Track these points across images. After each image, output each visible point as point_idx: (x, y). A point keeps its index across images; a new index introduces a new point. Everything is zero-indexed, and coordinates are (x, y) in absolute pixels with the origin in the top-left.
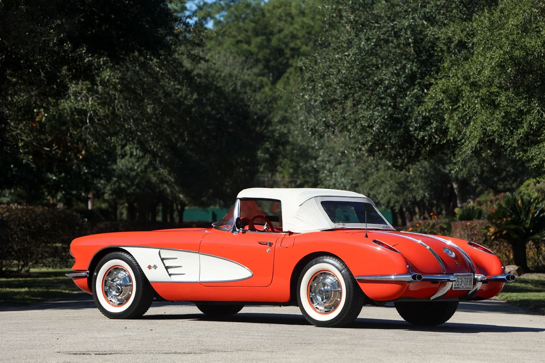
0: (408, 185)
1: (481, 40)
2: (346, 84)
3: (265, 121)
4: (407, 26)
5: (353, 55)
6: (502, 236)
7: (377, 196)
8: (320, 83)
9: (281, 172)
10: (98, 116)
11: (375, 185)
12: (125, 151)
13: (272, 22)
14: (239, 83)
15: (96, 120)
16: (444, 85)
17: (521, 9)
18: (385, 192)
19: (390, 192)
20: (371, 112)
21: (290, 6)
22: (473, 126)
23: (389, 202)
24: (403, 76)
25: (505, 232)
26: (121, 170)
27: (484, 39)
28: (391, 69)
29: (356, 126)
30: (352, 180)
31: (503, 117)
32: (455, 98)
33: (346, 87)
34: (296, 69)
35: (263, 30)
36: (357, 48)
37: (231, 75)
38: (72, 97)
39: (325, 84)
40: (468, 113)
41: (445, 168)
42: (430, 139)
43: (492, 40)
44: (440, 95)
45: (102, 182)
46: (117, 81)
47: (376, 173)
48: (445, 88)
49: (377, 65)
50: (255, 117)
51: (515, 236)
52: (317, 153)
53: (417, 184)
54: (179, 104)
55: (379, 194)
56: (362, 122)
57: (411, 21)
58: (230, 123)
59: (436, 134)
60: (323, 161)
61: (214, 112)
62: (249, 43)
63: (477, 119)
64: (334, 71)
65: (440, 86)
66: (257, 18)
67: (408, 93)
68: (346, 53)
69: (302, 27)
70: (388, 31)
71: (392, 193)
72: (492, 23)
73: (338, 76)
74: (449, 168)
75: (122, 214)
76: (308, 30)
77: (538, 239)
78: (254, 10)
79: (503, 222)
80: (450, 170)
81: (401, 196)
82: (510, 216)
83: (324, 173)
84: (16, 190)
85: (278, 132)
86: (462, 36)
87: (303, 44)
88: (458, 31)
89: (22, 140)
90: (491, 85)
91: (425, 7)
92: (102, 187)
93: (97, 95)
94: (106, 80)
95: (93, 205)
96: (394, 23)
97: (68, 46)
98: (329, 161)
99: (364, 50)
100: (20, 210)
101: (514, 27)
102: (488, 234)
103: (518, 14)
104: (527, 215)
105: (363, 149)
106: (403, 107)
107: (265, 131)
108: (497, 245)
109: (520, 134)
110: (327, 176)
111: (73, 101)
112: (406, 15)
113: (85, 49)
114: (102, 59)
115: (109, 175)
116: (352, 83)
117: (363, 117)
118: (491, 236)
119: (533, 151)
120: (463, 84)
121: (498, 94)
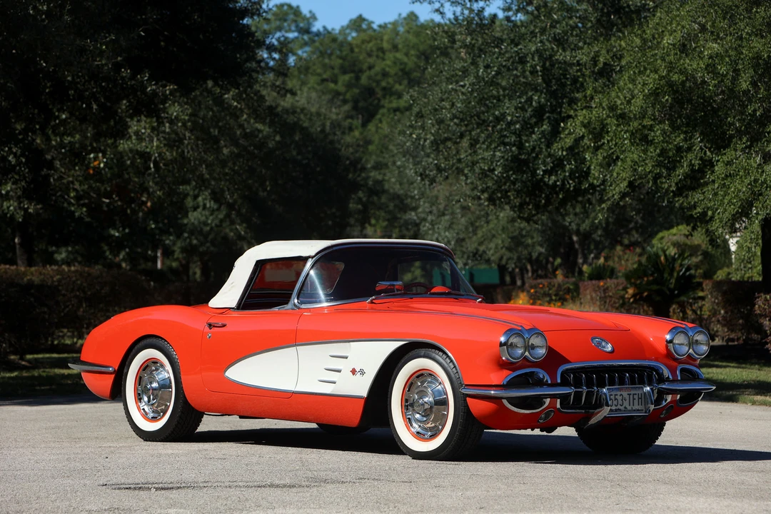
0: (523, 240)
1: (631, 63)
2: (462, 120)
3: (359, 166)
4: (534, 52)
5: (470, 84)
6: (642, 298)
7: (488, 252)
8: (431, 119)
9: (374, 226)
10: (164, 160)
11: (485, 240)
12: (198, 203)
13: (361, 58)
14: (328, 124)
15: (161, 165)
16: (585, 117)
17: (678, 24)
18: (496, 248)
19: (502, 248)
20: (492, 153)
21: (382, 40)
22: (621, 166)
23: (501, 258)
24: (530, 110)
25: (646, 294)
26: (193, 224)
27: (634, 61)
28: (513, 101)
29: (474, 170)
30: (458, 234)
31: (659, 155)
32: (598, 132)
33: (462, 124)
34: (389, 110)
35: (352, 67)
36: (474, 77)
37: (318, 114)
38: (134, 137)
39: (436, 121)
40: (615, 151)
41: (564, 220)
42: (563, 184)
43: (644, 61)
44: (581, 130)
45: (171, 238)
46: (187, 118)
47: (485, 225)
48: (586, 121)
49: (499, 97)
50: (348, 162)
51: (658, 298)
52: (418, 202)
53: (532, 238)
54: (261, 145)
55: (490, 249)
56: (481, 165)
57: (539, 45)
58: (318, 169)
59: (571, 179)
60: (424, 212)
61: (299, 157)
62: (336, 82)
63: (626, 157)
64: (446, 104)
65: (581, 118)
66: (344, 53)
67: (536, 129)
68: (462, 83)
69: (395, 63)
70: (512, 57)
71: (504, 249)
72: (644, 41)
73: (452, 110)
74: (569, 220)
75: (195, 273)
76: (402, 67)
77: (684, 302)
78: (341, 45)
79: (644, 283)
80: (570, 223)
81: (515, 253)
82: (652, 275)
83: (424, 226)
84: (73, 248)
85: (371, 179)
86: (608, 57)
87: (395, 82)
88: (604, 52)
89: (75, 190)
90: (644, 117)
91: (555, 27)
92: (171, 243)
93: (164, 135)
94: (173, 117)
95: (163, 263)
96: (519, 47)
97: (125, 72)
98: (431, 212)
99: (483, 79)
100: (74, 272)
101: (670, 46)
102: (626, 296)
103: (675, 31)
104: (671, 274)
105: (482, 197)
106: (529, 146)
107: (359, 179)
108: (635, 309)
109: (679, 176)
110: (430, 229)
111: (134, 141)
112: (533, 37)
113: (147, 75)
114: (168, 88)
115: (179, 231)
116: (468, 119)
117: (483, 158)
118: (630, 299)
119: (697, 196)
120: (608, 116)
121: (651, 128)
